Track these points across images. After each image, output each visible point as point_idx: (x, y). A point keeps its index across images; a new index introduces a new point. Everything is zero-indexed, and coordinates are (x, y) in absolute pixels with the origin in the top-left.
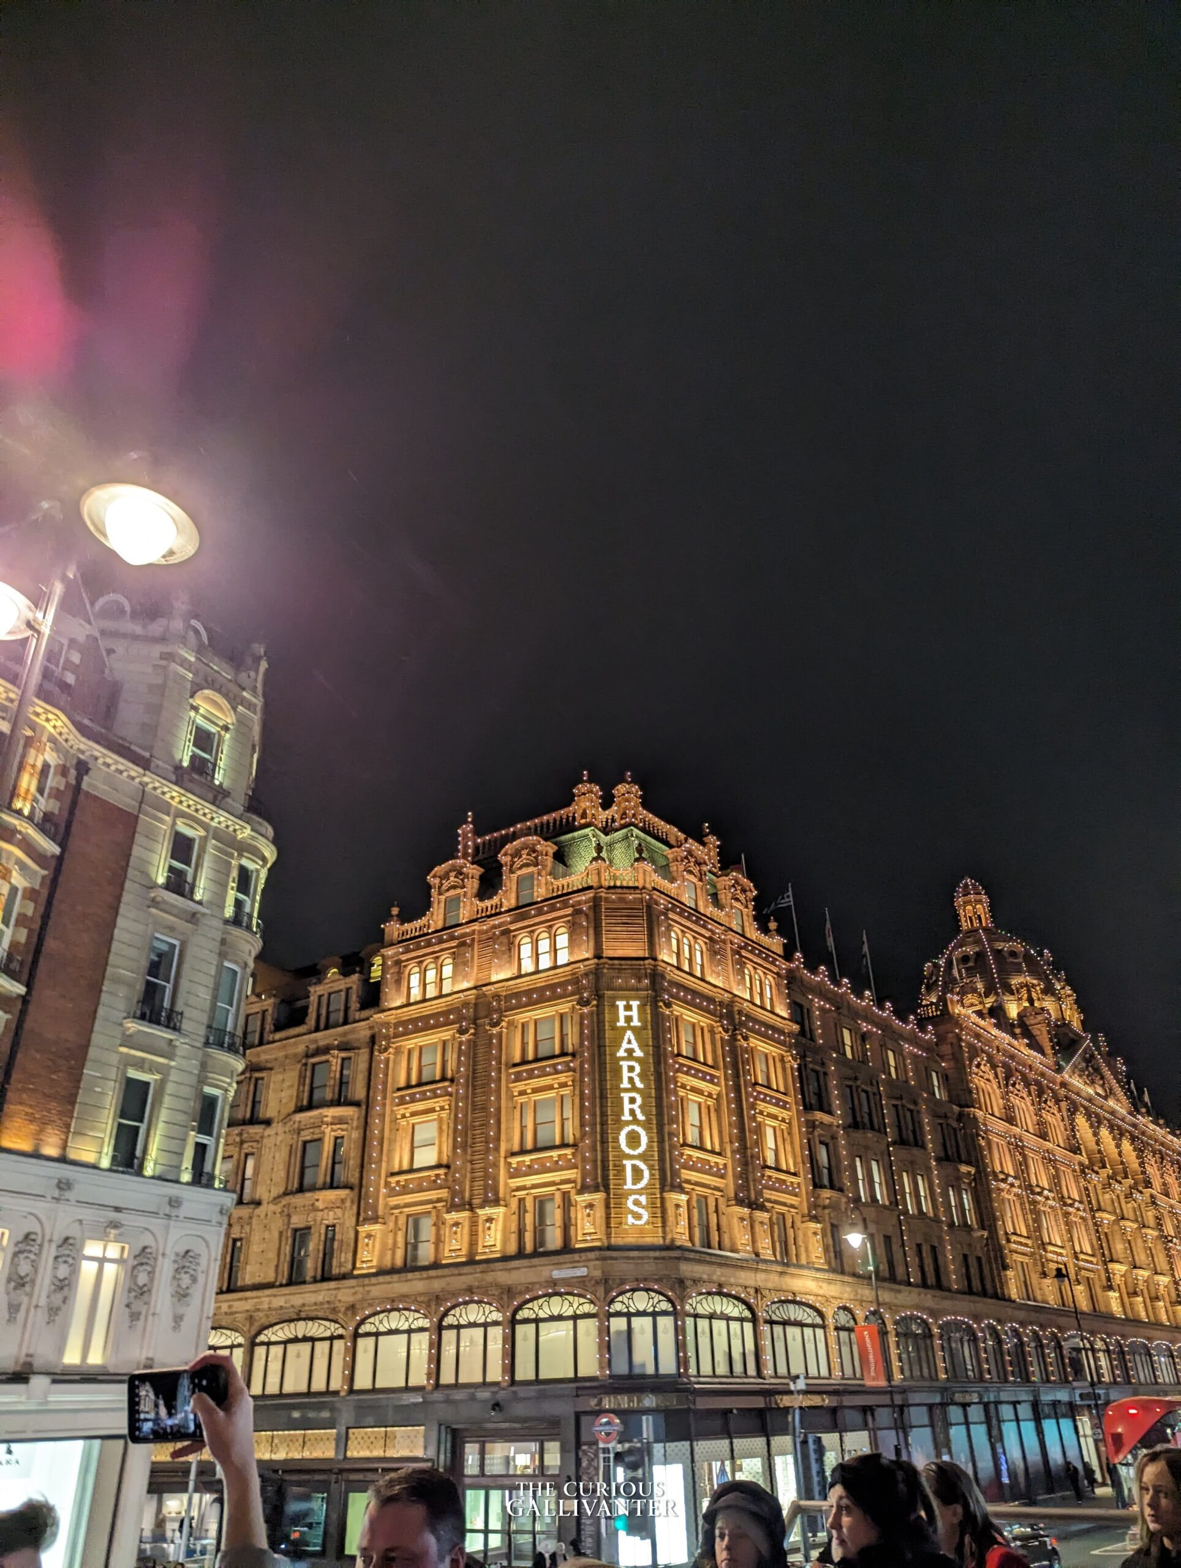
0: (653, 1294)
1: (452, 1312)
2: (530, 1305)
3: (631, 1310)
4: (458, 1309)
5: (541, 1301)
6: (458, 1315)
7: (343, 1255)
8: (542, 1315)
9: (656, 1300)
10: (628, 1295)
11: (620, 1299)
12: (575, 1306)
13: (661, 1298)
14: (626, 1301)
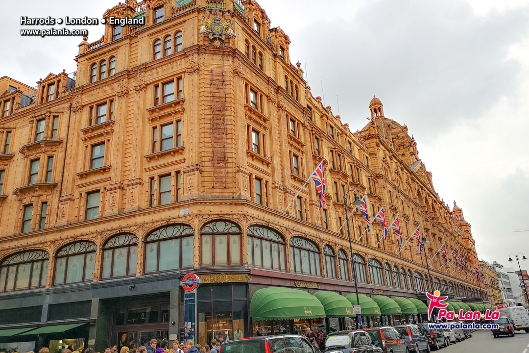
0: (228, 223)
1: (111, 241)
2: (155, 233)
3: (214, 231)
4: (114, 239)
5: (161, 230)
6: (113, 242)
7: (51, 217)
8: (162, 237)
9: (230, 226)
10: (213, 223)
11: (208, 225)
12: (181, 231)
13: (233, 225)
14: (212, 226)
